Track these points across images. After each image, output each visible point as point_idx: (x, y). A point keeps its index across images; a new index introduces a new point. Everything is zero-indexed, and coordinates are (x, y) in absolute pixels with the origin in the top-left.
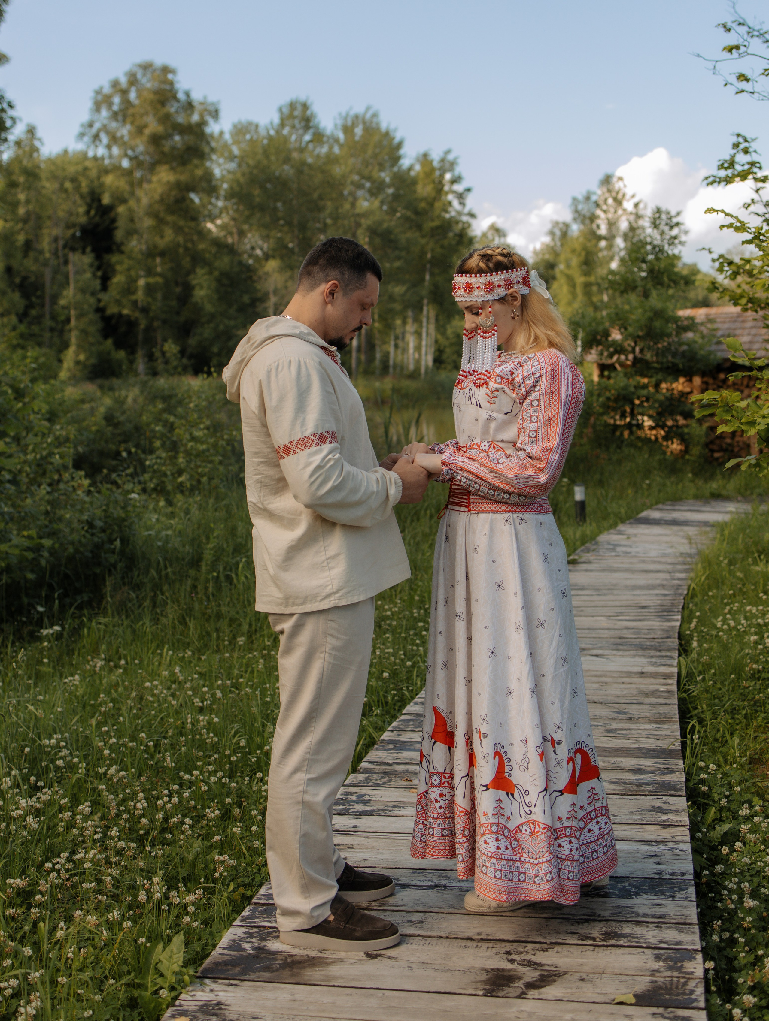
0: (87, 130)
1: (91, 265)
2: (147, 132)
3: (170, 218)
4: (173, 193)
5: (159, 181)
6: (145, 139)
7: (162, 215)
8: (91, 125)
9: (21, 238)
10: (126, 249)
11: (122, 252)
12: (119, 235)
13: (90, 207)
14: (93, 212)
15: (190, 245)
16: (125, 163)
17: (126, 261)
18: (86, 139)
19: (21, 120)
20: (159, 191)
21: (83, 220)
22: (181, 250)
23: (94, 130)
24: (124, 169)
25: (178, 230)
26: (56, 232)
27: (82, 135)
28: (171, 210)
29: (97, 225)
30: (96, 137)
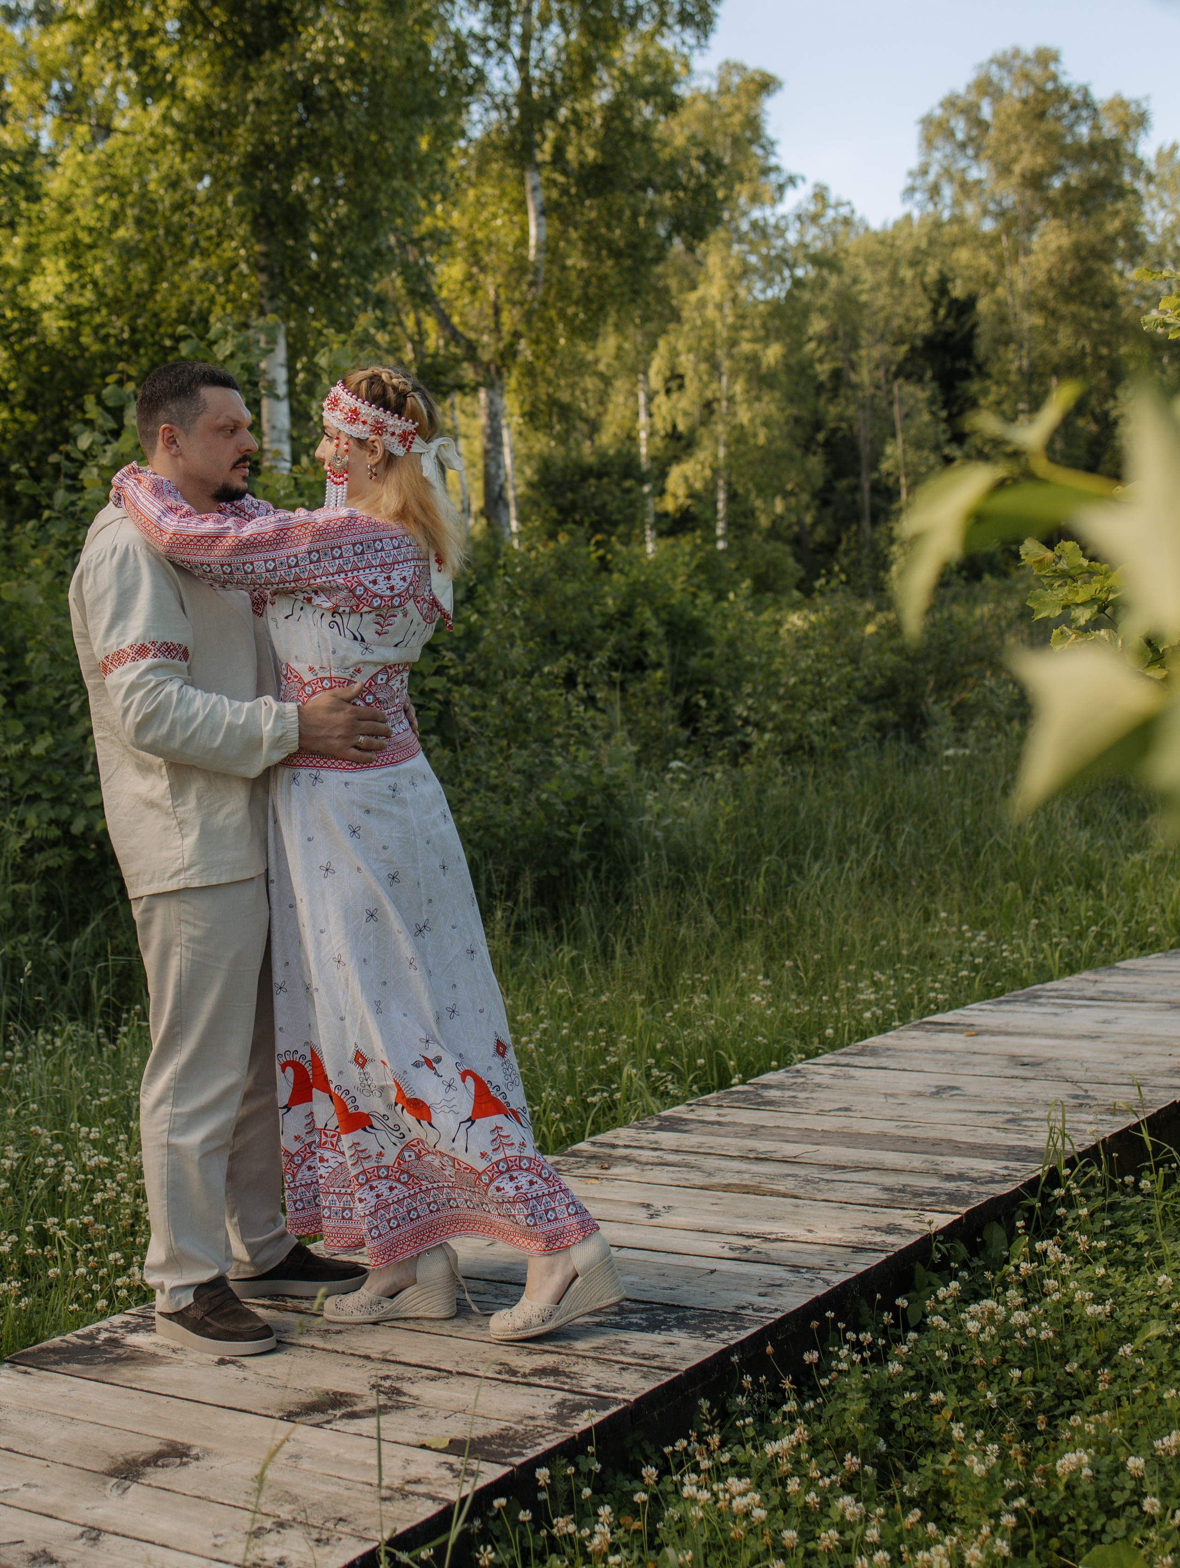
0: (919, 182)
1: (931, 401)
2: (1017, 169)
3: (1066, 309)
4: (1069, 267)
5: (1044, 249)
6: (1015, 179)
7: (1052, 304)
8: (924, 171)
9: (823, 370)
10: (994, 369)
11: (988, 376)
12: (982, 347)
13: (937, 305)
14: (942, 312)
15: (1104, 351)
16: (988, 226)
17: (994, 388)
18: (918, 196)
19: (804, 179)
20: (1045, 265)
21: (925, 328)
22: (1089, 360)
23: (931, 177)
24: (985, 236)
25: (1082, 327)
26: (878, 351)
27: (911, 191)
28: (1066, 296)
29: (949, 335)
30: (934, 191)
